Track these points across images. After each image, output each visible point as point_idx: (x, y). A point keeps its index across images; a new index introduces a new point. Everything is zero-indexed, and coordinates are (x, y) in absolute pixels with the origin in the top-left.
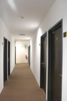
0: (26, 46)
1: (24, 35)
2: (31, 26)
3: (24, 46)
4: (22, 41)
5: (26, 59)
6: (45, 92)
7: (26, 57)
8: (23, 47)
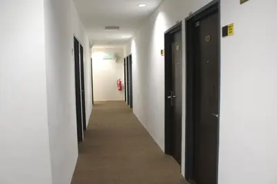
0: (117, 58)
1: (117, 28)
2: (141, 6)
3: (112, 57)
4: (110, 43)
5: (120, 90)
6: (180, 163)
7: (120, 84)
8: (111, 59)
